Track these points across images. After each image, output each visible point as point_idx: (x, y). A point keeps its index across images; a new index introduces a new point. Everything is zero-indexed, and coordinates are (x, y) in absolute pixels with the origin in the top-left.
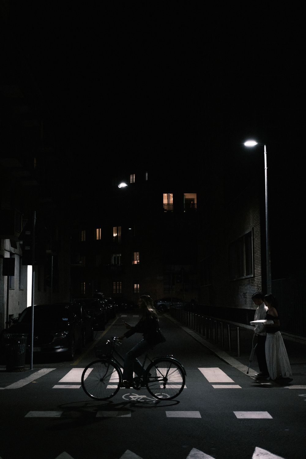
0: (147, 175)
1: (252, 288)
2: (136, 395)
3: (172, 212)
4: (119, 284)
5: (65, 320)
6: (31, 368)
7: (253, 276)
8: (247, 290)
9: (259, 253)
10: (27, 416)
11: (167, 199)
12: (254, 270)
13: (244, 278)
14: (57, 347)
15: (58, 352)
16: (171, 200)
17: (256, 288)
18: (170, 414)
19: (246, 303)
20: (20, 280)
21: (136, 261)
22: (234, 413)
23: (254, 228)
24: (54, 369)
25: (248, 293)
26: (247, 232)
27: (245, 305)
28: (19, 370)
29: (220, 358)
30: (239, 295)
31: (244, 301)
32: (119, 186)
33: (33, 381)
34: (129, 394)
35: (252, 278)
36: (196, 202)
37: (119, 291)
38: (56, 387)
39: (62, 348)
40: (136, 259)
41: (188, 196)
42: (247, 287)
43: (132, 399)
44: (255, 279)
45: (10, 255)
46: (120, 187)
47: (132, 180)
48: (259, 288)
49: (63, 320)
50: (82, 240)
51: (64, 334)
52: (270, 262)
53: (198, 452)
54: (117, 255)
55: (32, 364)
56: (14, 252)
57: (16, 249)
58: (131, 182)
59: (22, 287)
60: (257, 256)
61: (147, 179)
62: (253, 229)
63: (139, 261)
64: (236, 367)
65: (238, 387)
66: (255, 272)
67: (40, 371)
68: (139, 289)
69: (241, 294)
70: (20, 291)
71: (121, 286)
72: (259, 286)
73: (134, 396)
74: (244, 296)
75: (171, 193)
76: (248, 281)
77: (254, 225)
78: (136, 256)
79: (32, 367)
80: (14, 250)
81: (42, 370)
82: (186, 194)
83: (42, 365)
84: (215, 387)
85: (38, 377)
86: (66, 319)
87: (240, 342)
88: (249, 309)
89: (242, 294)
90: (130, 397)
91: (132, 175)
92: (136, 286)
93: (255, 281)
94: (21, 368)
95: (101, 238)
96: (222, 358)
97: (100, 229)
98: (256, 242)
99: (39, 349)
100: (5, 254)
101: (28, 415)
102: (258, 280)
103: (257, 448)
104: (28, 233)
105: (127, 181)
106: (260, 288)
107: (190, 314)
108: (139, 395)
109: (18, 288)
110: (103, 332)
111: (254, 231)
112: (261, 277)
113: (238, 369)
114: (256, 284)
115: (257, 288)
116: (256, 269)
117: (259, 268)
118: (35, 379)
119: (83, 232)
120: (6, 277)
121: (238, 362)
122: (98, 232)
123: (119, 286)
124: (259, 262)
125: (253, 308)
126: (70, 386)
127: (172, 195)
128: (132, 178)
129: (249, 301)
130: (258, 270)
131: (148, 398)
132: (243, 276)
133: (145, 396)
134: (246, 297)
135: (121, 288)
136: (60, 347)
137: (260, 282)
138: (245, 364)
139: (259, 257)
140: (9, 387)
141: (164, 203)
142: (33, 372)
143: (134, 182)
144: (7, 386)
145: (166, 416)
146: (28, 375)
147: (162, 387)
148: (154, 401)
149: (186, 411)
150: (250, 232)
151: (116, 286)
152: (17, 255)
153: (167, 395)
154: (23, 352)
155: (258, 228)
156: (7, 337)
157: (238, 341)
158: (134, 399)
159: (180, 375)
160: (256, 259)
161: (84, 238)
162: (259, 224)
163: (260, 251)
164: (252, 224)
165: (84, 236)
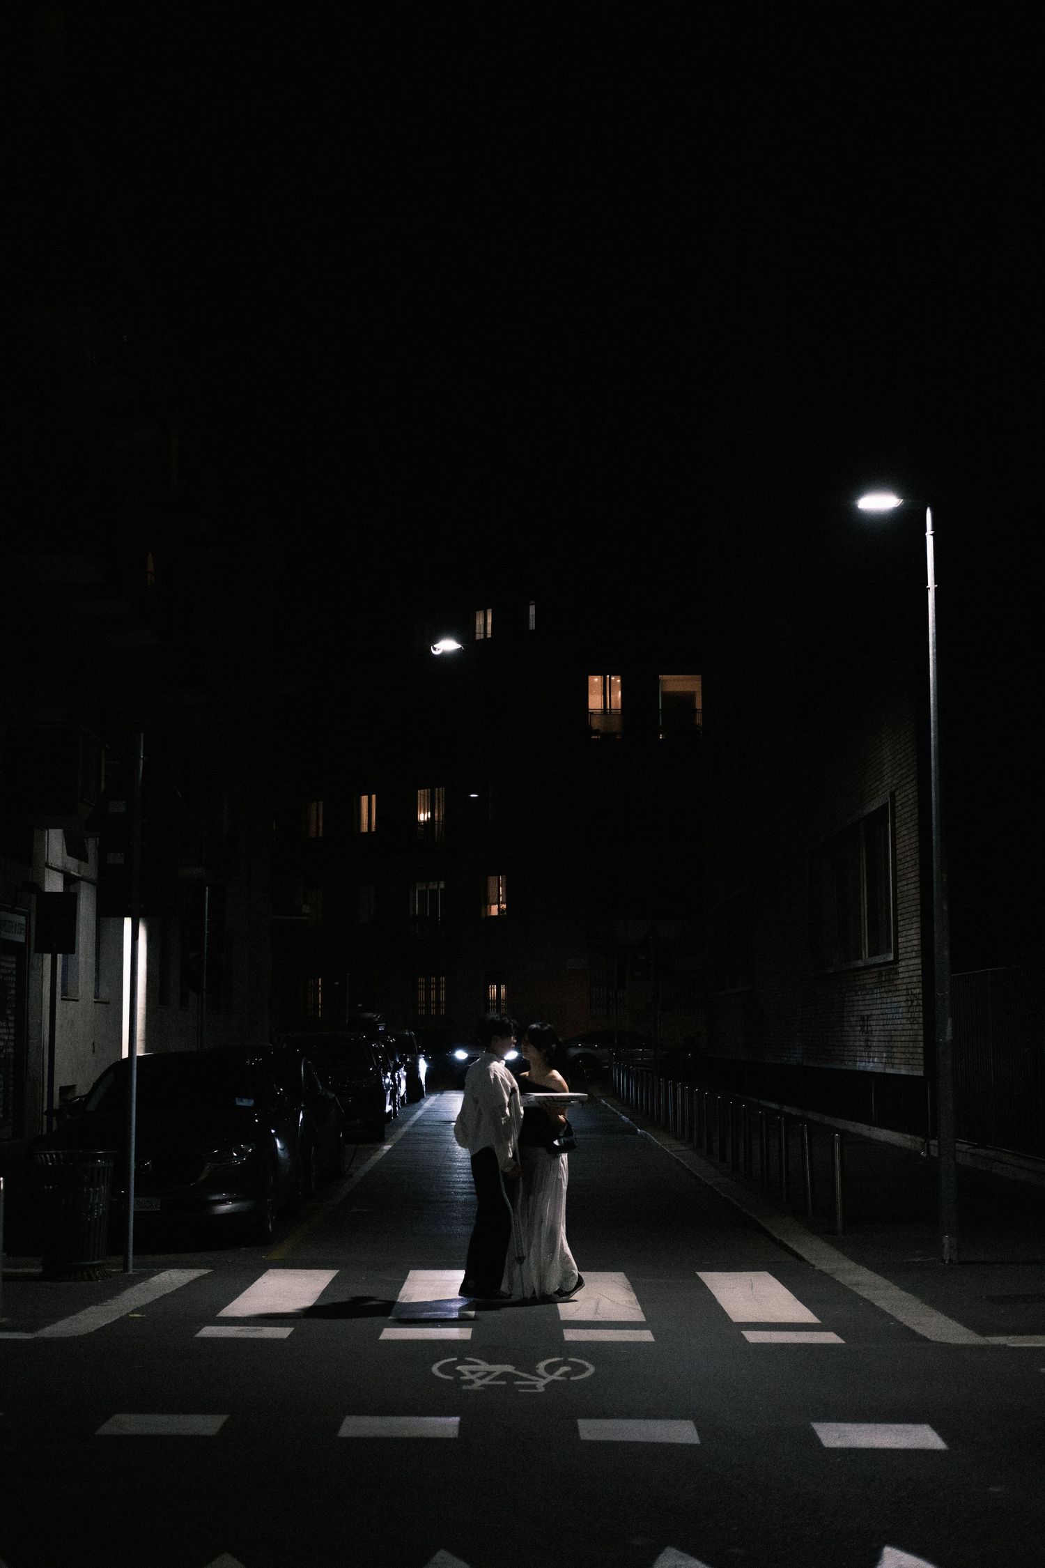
0: (532, 610)
1: (889, 1000)
2: (476, 1364)
3: (619, 737)
4: (438, 983)
5: (241, 1104)
6: (126, 1269)
7: (892, 958)
8: (871, 1007)
9: (914, 879)
10: (103, 1431)
11: (602, 695)
12: (896, 938)
13: (860, 963)
14: (217, 1197)
15: (221, 1215)
16: (616, 701)
17: (904, 998)
18: (591, 1429)
19: (867, 1049)
20: (97, 970)
21: (497, 906)
22: (813, 1429)
23: (897, 793)
24: (204, 1272)
25: (874, 1017)
26: (875, 807)
27: (866, 1059)
28: (85, 1274)
29: (774, 1240)
30: (846, 1024)
31: (862, 1043)
32: (435, 649)
33: (133, 1312)
34: (455, 1359)
35: (891, 967)
36: (699, 705)
37: (437, 1009)
38: (208, 1331)
39: (234, 1200)
40: (496, 901)
41: (673, 683)
42: (872, 997)
43: (465, 1378)
44: (901, 970)
45: (64, 884)
46: (436, 653)
47: (482, 631)
48: (912, 1001)
49: (238, 1103)
50: (313, 834)
51: (241, 1153)
52: (945, 908)
53: (684, 1563)
54: (431, 887)
55: (131, 1251)
56: (78, 872)
57: (83, 863)
58: (479, 636)
59: (105, 993)
60: (906, 888)
61: (532, 626)
62: (893, 795)
63: (504, 906)
64: (827, 1271)
65: (831, 1338)
66: (900, 945)
67: (155, 1279)
68: (505, 1001)
69: (852, 1019)
70: (99, 1005)
71: (443, 993)
72: (914, 991)
73: (473, 1368)
74: (863, 1026)
75: (615, 674)
76: (876, 975)
77: (895, 782)
78: (496, 889)
79: (131, 1265)
80: (79, 867)
81: (163, 1274)
82: (665, 677)
83: (172, 1257)
84: (752, 1337)
85: (150, 1298)
86: (247, 1103)
87: (842, 1184)
88: (879, 1070)
89: (855, 1018)
90: (459, 1368)
91: (482, 612)
92: (493, 990)
93: (901, 975)
94: (95, 1266)
95: (376, 827)
96: (783, 1239)
97: (374, 796)
98: (904, 842)
99: (157, 1205)
100: (47, 879)
101: (108, 1428)
102: (911, 974)
103: (888, 1550)
104: (118, 807)
105: (463, 631)
106: (918, 999)
107: (675, 1090)
108: (490, 1362)
109: (91, 995)
110: (378, 1149)
111: (897, 804)
112: (918, 961)
113: (835, 1276)
114: (904, 987)
115: (907, 1000)
116: (903, 934)
117: (913, 932)
118: (138, 1304)
119: (314, 805)
120: (48, 958)
121: (836, 1254)
122: (367, 806)
123: (438, 990)
124: (913, 908)
125: (893, 1068)
126: (255, 1330)
127: (619, 681)
128: (482, 623)
129: (880, 1044)
130: (910, 937)
131: (520, 1374)
132: (859, 957)
133: (509, 1368)
134: (868, 1032)
135: (443, 998)
136: (228, 1197)
137: (915, 979)
138: (859, 1261)
139: (914, 891)
140: (48, 1331)
141: (591, 706)
142: (132, 1282)
143: (489, 636)
144: (43, 1326)
145: (578, 1437)
146: (115, 1290)
147: (570, 1335)
148: (541, 1385)
149: (648, 1421)
150: (885, 804)
151: (428, 990)
152: (89, 881)
153: (587, 1364)
154: (98, 1212)
155: (909, 791)
156: (47, 1162)
157: (838, 1179)
158: (472, 1377)
159: (634, 1297)
160: (902, 900)
161: (317, 829)
162: (912, 781)
163: (917, 873)
164: (889, 780)
165: (317, 823)
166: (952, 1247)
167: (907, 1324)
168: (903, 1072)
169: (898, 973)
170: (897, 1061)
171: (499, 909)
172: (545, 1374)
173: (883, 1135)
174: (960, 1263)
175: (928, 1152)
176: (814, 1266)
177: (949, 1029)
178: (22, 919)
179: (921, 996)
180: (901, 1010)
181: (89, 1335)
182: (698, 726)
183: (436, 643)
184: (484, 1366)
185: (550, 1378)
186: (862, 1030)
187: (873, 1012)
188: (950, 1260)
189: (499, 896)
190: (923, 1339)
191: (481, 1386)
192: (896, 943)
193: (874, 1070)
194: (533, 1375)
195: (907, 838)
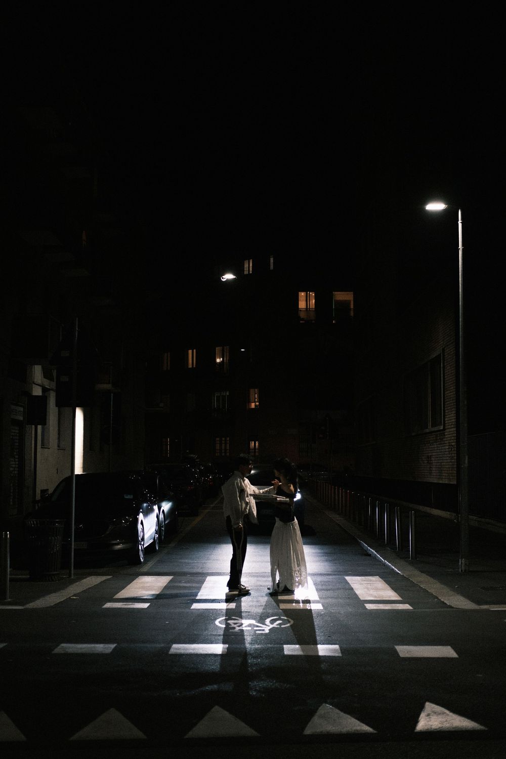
0: (272, 260)
1: (440, 448)
2: (237, 620)
3: (313, 322)
4: (226, 440)
6: (70, 576)
7: (442, 428)
8: (432, 452)
9: (453, 390)
10: (56, 651)
11: (305, 301)
12: (444, 418)
13: (427, 431)
14: (115, 542)
15: (117, 550)
16: (312, 304)
17: (448, 447)
18: (290, 649)
19: (430, 472)
20: (59, 434)
21: (254, 404)
22: (396, 648)
23: (445, 349)
24: (108, 577)
25: (434, 456)
26: (434, 356)
27: (429, 476)
28: (51, 578)
30: (420, 460)
31: (428, 469)
32: (223, 278)
33: (73, 596)
34: (227, 618)
35: (442, 432)
36: (352, 306)
37: (226, 453)
38: (108, 605)
39: (123, 543)
40: (254, 401)
41: (341, 296)
42: (433, 446)
43: (231, 626)
44: (446, 434)
47: (247, 270)
48: (452, 449)
49: (125, 497)
50: (165, 369)
51: (127, 521)
52: (466, 403)
54: (222, 394)
55: (73, 568)
56: (49, 386)
58: (245, 273)
59: (63, 445)
60: (449, 394)
61: (272, 267)
62: (443, 350)
63: (258, 403)
65: (407, 607)
66: (446, 422)
67: (84, 580)
68: (258, 449)
69: (423, 457)
70: (60, 450)
71: (228, 445)
72: (452, 444)
73: (235, 621)
74: (428, 461)
75: (311, 291)
76: (434, 436)
77: (445, 343)
78: (254, 396)
79: (72, 574)
80: (49, 383)
81: (88, 578)
82: (336, 293)
84: (369, 606)
85: (82, 590)
86: (129, 497)
87: (415, 534)
88: (435, 482)
89: (425, 457)
90: (229, 622)
91: (247, 261)
92: (252, 444)
93: (446, 436)
94: (54, 575)
95: (196, 365)
97: (195, 350)
98: (448, 372)
99: (84, 545)
100: (34, 389)
101: (58, 650)
102: (451, 435)
103: (427, 704)
104: (65, 354)
105: (236, 270)
106: (454, 448)
107: (335, 489)
108: (243, 619)
109: (56, 446)
110: (194, 520)
111: (445, 354)
112: (455, 429)
113: (410, 578)
114: (447, 442)
115: (449, 448)
116: (448, 416)
117: (453, 415)
118: (76, 592)
119: (166, 354)
120: (33, 427)
121: (411, 568)
122: (191, 355)
123: (226, 444)
124: (452, 404)
125: (442, 480)
126: (132, 604)
127: (314, 295)
128: (247, 266)
129: (436, 469)
130: (450, 418)
131: (258, 624)
132: (427, 428)
133: (253, 622)
134: (430, 463)
135: (228, 448)
136: (120, 542)
137: (453, 438)
138: (422, 571)
139: (453, 396)
140: (31, 605)
141: (300, 307)
142: (72, 582)
143: (251, 273)
144: (29, 603)
145: (283, 653)
146: (65, 586)
147: (283, 606)
148: (267, 629)
150: (439, 355)
151: (221, 444)
152: (53, 390)
153: (290, 620)
154: (56, 549)
155: (450, 348)
156: (31, 525)
158: (235, 626)
159: (314, 589)
160: (447, 400)
161: (167, 366)
162: (452, 343)
163: (455, 387)
164: (442, 342)
165: (167, 363)
166: (466, 564)
167: (443, 600)
168: (446, 482)
169: (445, 435)
170: (444, 477)
171: (255, 405)
172: (269, 624)
173: (436, 512)
174: (470, 571)
175: (458, 520)
177: (466, 462)
178: (21, 409)
179: (455, 446)
180: (446, 453)
181: (51, 607)
182: (352, 316)
183: (223, 275)
184: (240, 621)
185: (271, 626)
186: (428, 463)
187: (433, 454)
188: (465, 570)
189: (255, 398)
190: (450, 607)
191: (239, 630)
192: (444, 421)
193: (433, 482)
194: (263, 624)
195: (450, 370)
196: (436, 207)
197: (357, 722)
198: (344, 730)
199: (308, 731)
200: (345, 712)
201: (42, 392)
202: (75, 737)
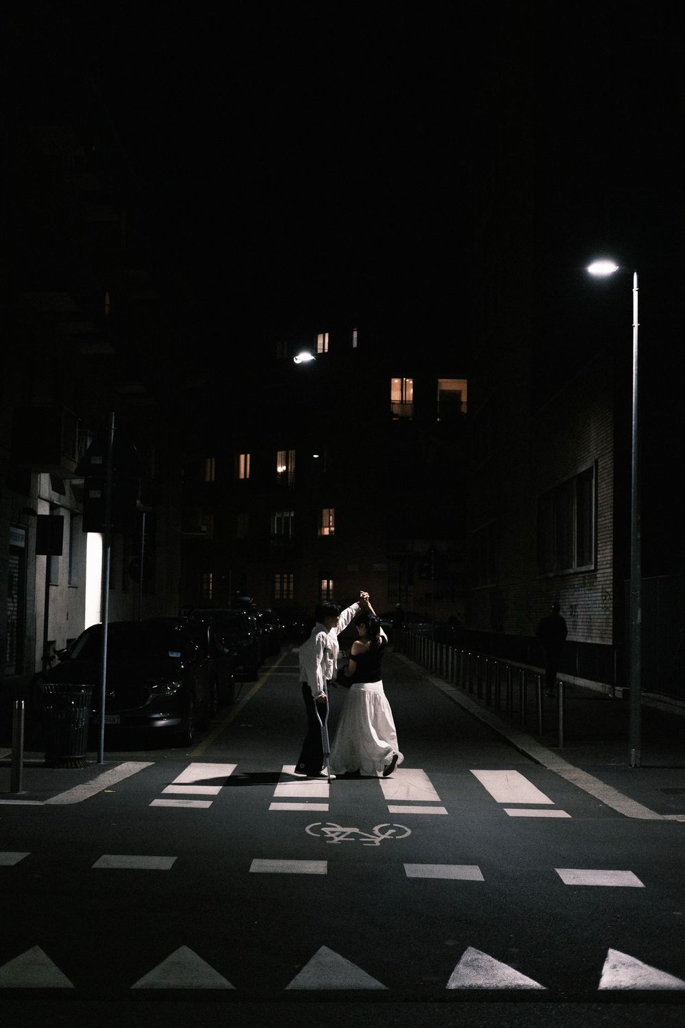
0: (355, 334)
1: (590, 595)
2: (335, 827)
3: (411, 419)
4: (288, 578)
5: (174, 656)
6: (99, 761)
7: (593, 568)
8: (577, 600)
9: (610, 517)
10: (97, 865)
11: (400, 391)
12: (596, 554)
13: (571, 571)
14: (156, 716)
15: (159, 727)
16: (409, 395)
17: (600, 594)
18: (414, 871)
19: (575, 627)
20: (70, 566)
21: (328, 529)
22: (556, 872)
23: (599, 460)
24: (150, 764)
25: (580, 606)
26: (583, 470)
27: (573, 633)
28: (73, 763)
29: (518, 749)
32: (296, 359)
33: (106, 789)
34: (320, 823)
35: (592, 573)
36: (464, 398)
37: (288, 595)
38: (157, 802)
39: (167, 718)
40: (328, 525)
41: (447, 385)
42: (578, 593)
43: (328, 836)
44: (598, 576)
46: (297, 362)
47: (322, 346)
48: (606, 596)
49: (171, 655)
50: (208, 479)
51: (173, 688)
52: (639, 537)
53: (480, 957)
54: (285, 515)
55: (102, 749)
56: (59, 502)
57: (62, 496)
58: (320, 351)
59: (75, 581)
60: (604, 523)
61: (355, 344)
62: (596, 462)
63: (333, 529)
64: (555, 771)
65: (562, 814)
66: (598, 560)
67: (118, 768)
68: (332, 590)
70: (71, 589)
71: (292, 585)
72: (608, 590)
73: (333, 829)
74: (572, 612)
75: (409, 378)
76: (581, 578)
77: (599, 452)
78: (328, 518)
79: (102, 759)
80: (59, 499)
81: (123, 765)
82: (442, 380)
83: (122, 754)
84: (512, 812)
85: (117, 781)
86: (177, 655)
87: (564, 714)
88: (582, 641)
89: (567, 607)
90: (323, 829)
91: (322, 335)
92: (325, 583)
93: (598, 579)
94: (78, 759)
95: (250, 475)
96: (524, 750)
97: (248, 455)
98: (603, 494)
99: (116, 720)
100: (39, 506)
101: (100, 864)
102: (605, 578)
103: (611, 951)
104: (97, 461)
105: (312, 347)
106: (610, 595)
107: (447, 650)
108: (343, 826)
109: (66, 583)
110: (253, 686)
111: (599, 467)
112: (611, 570)
113: (560, 774)
114: (600, 587)
115: (602, 596)
116: (601, 552)
117: (608, 551)
118: (109, 784)
119: (209, 460)
120: (44, 558)
121: (558, 759)
122: (244, 462)
123: (288, 583)
124: (608, 535)
125: (591, 639)
126: (189, 802)
127: (411, 382)
128: (322, 342)
129: (583, 624)
130: (605, 554)
131: (362, 833)
132: (570, 566)
133: (356, 830)
134: (574, 616)
135: (291, 589)
136: (165, 715)
137: (608, 582)
138: (576, 765)
139: (609, 525)
140: (53, 801)
141: (392, 399)
142: (103, 769)
143: (326, 351)
144: (50, 797)
145: (406, 876)
146: (94, 775)
147: (393, 809)
148: (377, 842)
149: (450, 866)
150: (590, 468)
151: (282, 583)
152: (65, 508)
153: (406, 828)
154: (82, 724)
155: (607, 459)
156: (49, 691)
157: (561, 713)
158: (333, 835)
159: (430, 785)
160: (601, 530)
161: (211, 475)
162: (609, 452)
163: (612, 513)
164: (595, 451)
165: (211, 471)
166: (636, 757)
167: (610, 806)
168: (598, 642)
169: (596, 578)
170: (594, 635)
171: (329, 531)
172: (379, 834)
173: (581, 682)
174: (642, 766)
175: (614, 694)
176: (546, 767)
177: (639, 616)
178: (23, 532)
179: (612, 593)
180: (598, 602)
181: (80, 804)
182: (463, 413)
183: (297, 355)
184: (339, 829)
185: (383, 837)
186: (571, 615)
187: (580, 603)
188: (635, 765)
189: (330, 522)
190: (622, 815)
191: (339, 841)
192: (596, 558)
193: (578, 641)
194: (371, 834)
195: (606, 489)
196: (602, 268)
197: (519, 974)
198: (501, 985)
199: (452, 984)
200: (501, 960)
201: (50, 510)
202: (139, 984)
